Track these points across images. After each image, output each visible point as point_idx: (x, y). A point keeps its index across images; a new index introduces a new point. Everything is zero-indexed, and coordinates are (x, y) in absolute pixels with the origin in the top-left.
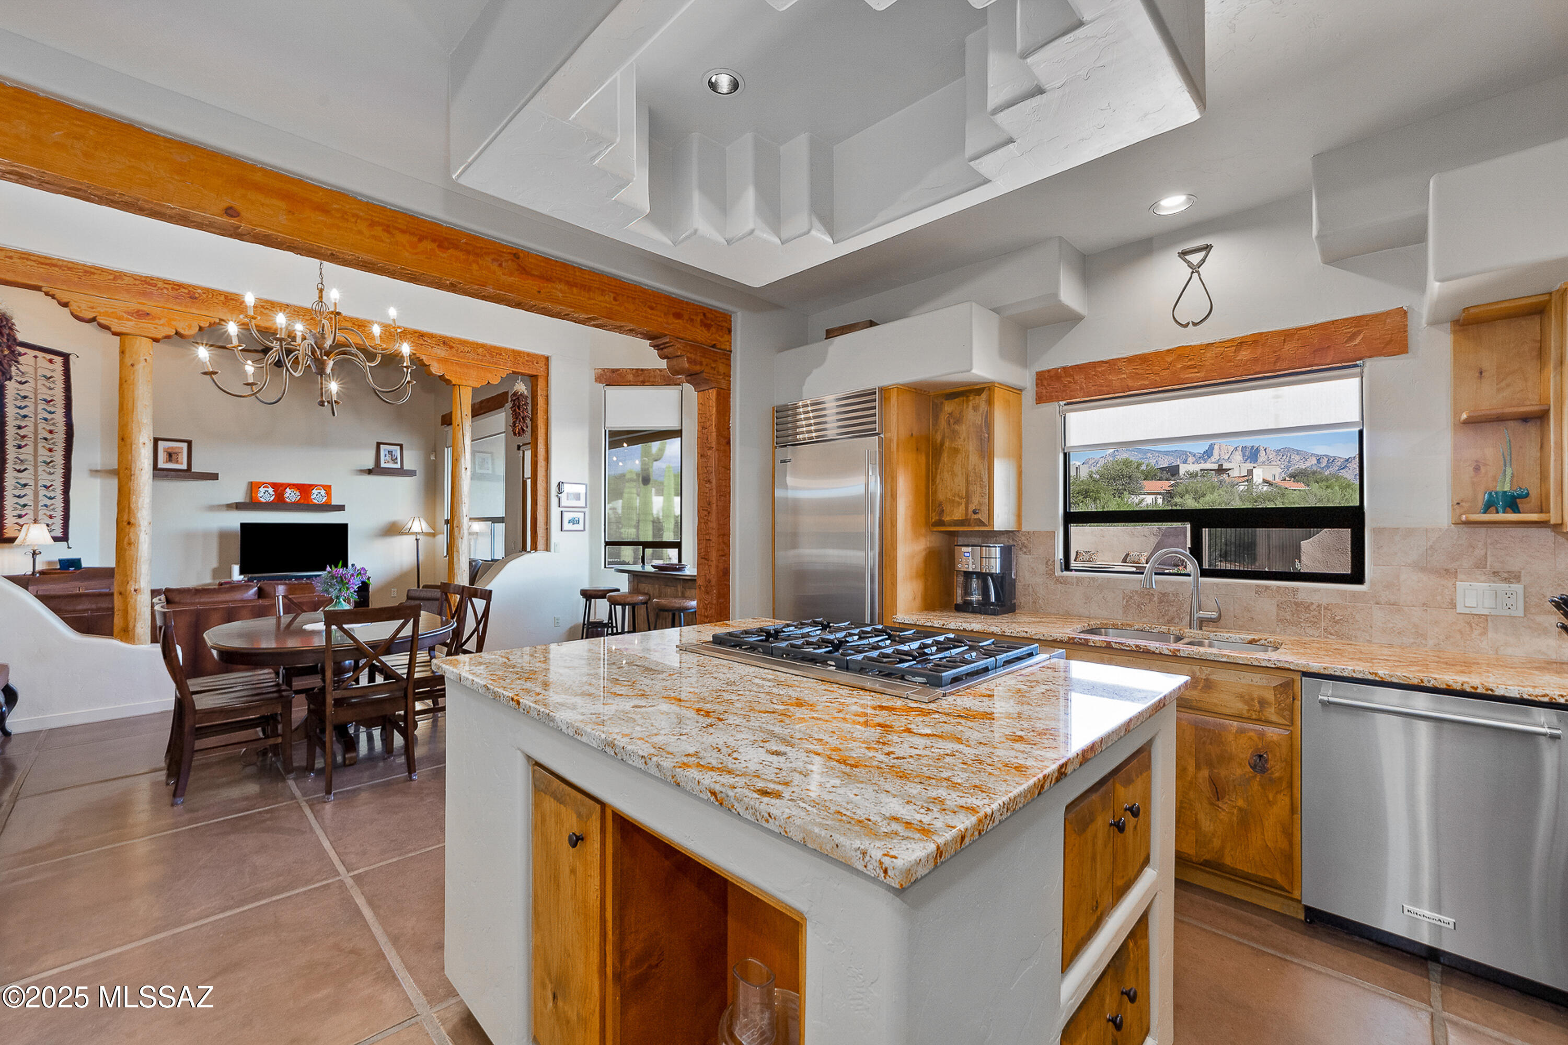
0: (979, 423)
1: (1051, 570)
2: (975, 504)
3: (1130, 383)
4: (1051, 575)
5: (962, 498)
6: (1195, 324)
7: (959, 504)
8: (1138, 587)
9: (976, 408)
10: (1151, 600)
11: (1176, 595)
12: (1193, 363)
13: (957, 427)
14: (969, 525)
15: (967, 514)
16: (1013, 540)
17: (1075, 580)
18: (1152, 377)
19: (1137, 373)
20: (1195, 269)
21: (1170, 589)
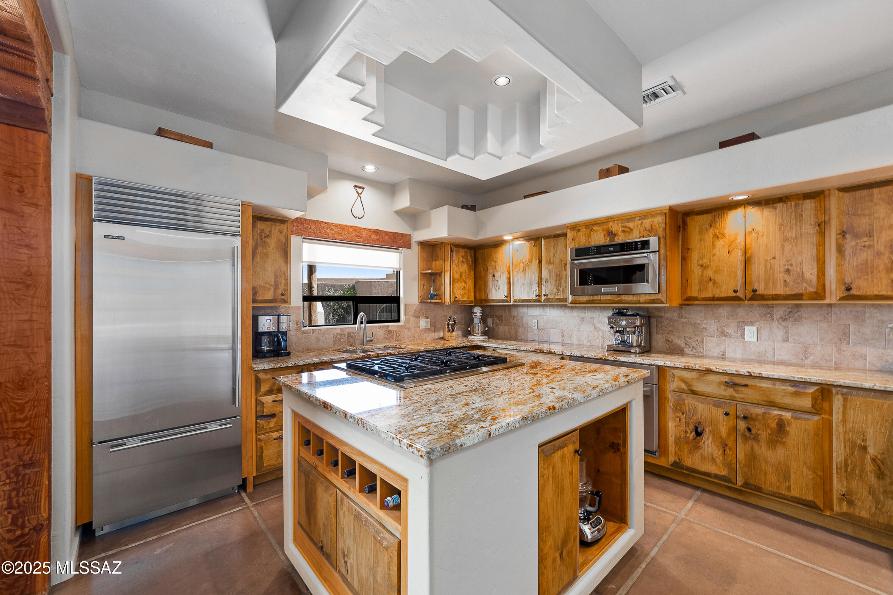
0: (284, 241)
1: (299, 327)
2: (281, 290)
3: (336, 236)
4: (299, 330)
5: (271, 285)
6: (359, 218)
7: (269, 289)
8: (339, 331)
9: (281, 232)
10: (344, 336)
11: (353, 333)
12: (359, 234)
13: (267, 240)
14: (276, 303)
15: (275, 296)
16: (276, 311)
17: (312, 331)
18: (345, 236)
19: (339, 233)
20: (359, 195)
21: (351, 331)
